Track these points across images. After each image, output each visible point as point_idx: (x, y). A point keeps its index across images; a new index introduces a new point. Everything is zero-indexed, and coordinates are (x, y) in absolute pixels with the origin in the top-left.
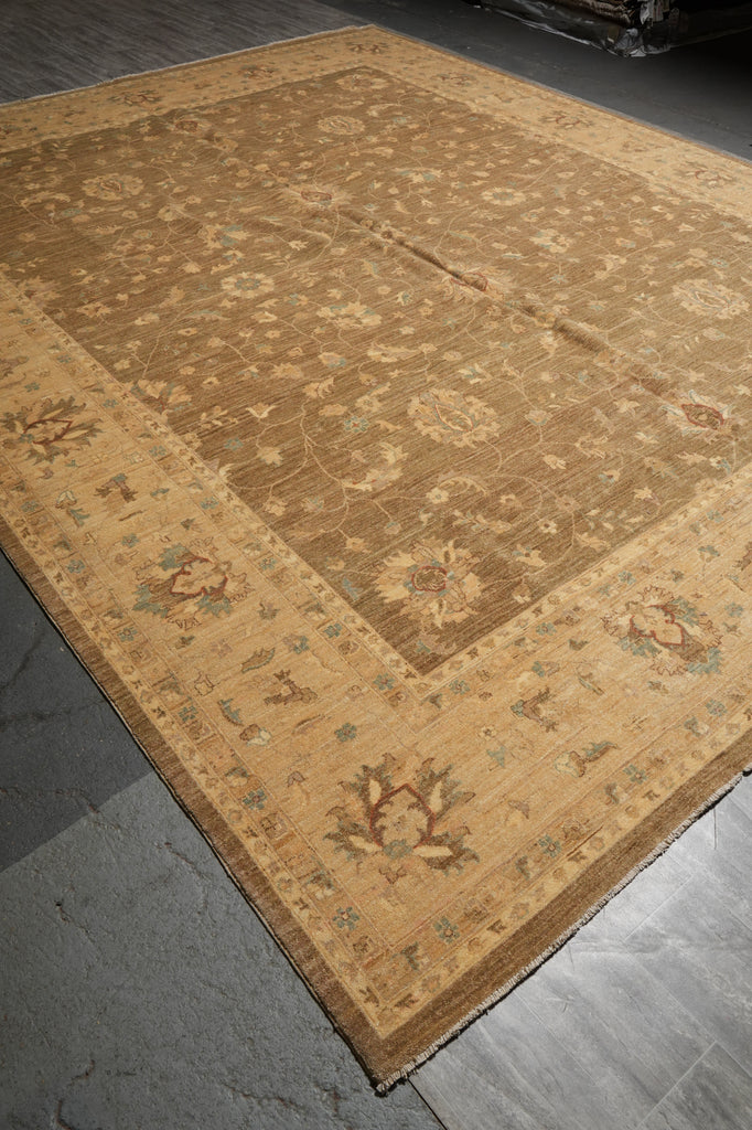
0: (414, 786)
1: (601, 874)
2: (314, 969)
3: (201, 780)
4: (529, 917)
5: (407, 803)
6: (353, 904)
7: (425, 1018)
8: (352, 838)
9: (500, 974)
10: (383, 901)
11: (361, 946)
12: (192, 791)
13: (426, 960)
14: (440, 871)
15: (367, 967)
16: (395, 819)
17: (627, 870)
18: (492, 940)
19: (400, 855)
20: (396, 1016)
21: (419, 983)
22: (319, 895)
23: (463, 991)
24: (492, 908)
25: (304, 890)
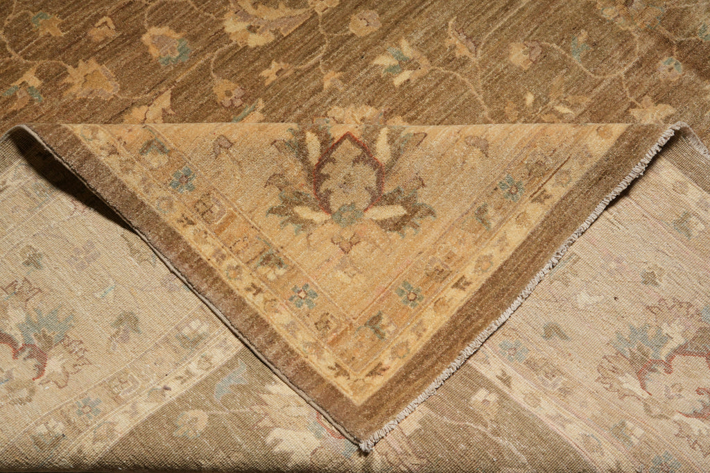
0: (357, 134)
1: (568, 212)
2: (278, 353)
3: (113, 163)
4: (494, 268)
5: (351, 157)
6: (308, 280)
7: (399, 382)
8: (297, 209)
9: (470, 330)
10: (340, 274)
11: (322, 324)
12: (108, 180)
13: (392, 328)
14: (395, 233)
15: (332, 343)
16: (340, 179)
17: (596, 204)
18: (458, 298)
19: (351, 221)
20: (369, 385)
21: (389, 351)
22: (271, 276)
23: (434, 353)
24: (455, 265)
25: (255, 275)
